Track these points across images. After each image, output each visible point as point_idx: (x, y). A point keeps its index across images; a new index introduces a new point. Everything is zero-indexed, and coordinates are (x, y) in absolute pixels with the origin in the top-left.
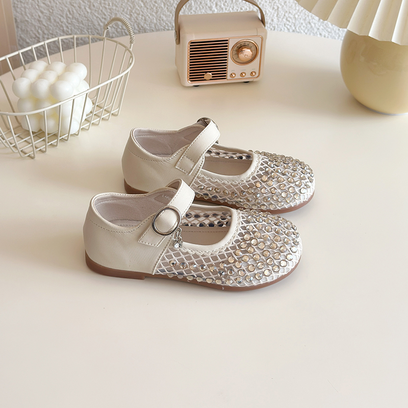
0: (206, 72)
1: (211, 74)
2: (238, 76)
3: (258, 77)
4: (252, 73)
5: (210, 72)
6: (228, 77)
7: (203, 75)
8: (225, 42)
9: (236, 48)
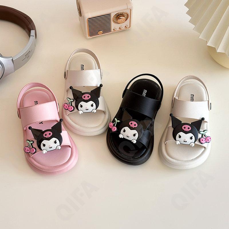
1: (102, 31)
2: (118, 29)
3: (129, 28)
4: (126, 27)
5: (101, 30)
6: (112, 30)
7: (98, 32)
8: (109, 15)
9: (116, 16)
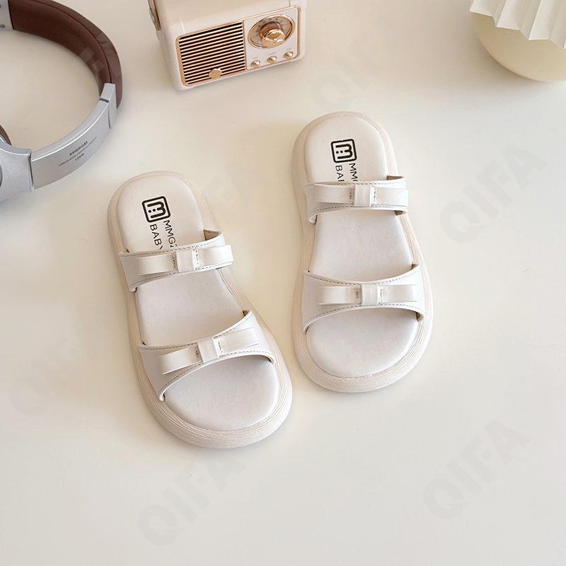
0: (212, 69)
2: (265, 62)
3: (296, 57)
4: (286, 55)
5: (217, 68)
6: (248, 68)
7: (208, 73)
8: (237, 26)
9: (256, 28)
